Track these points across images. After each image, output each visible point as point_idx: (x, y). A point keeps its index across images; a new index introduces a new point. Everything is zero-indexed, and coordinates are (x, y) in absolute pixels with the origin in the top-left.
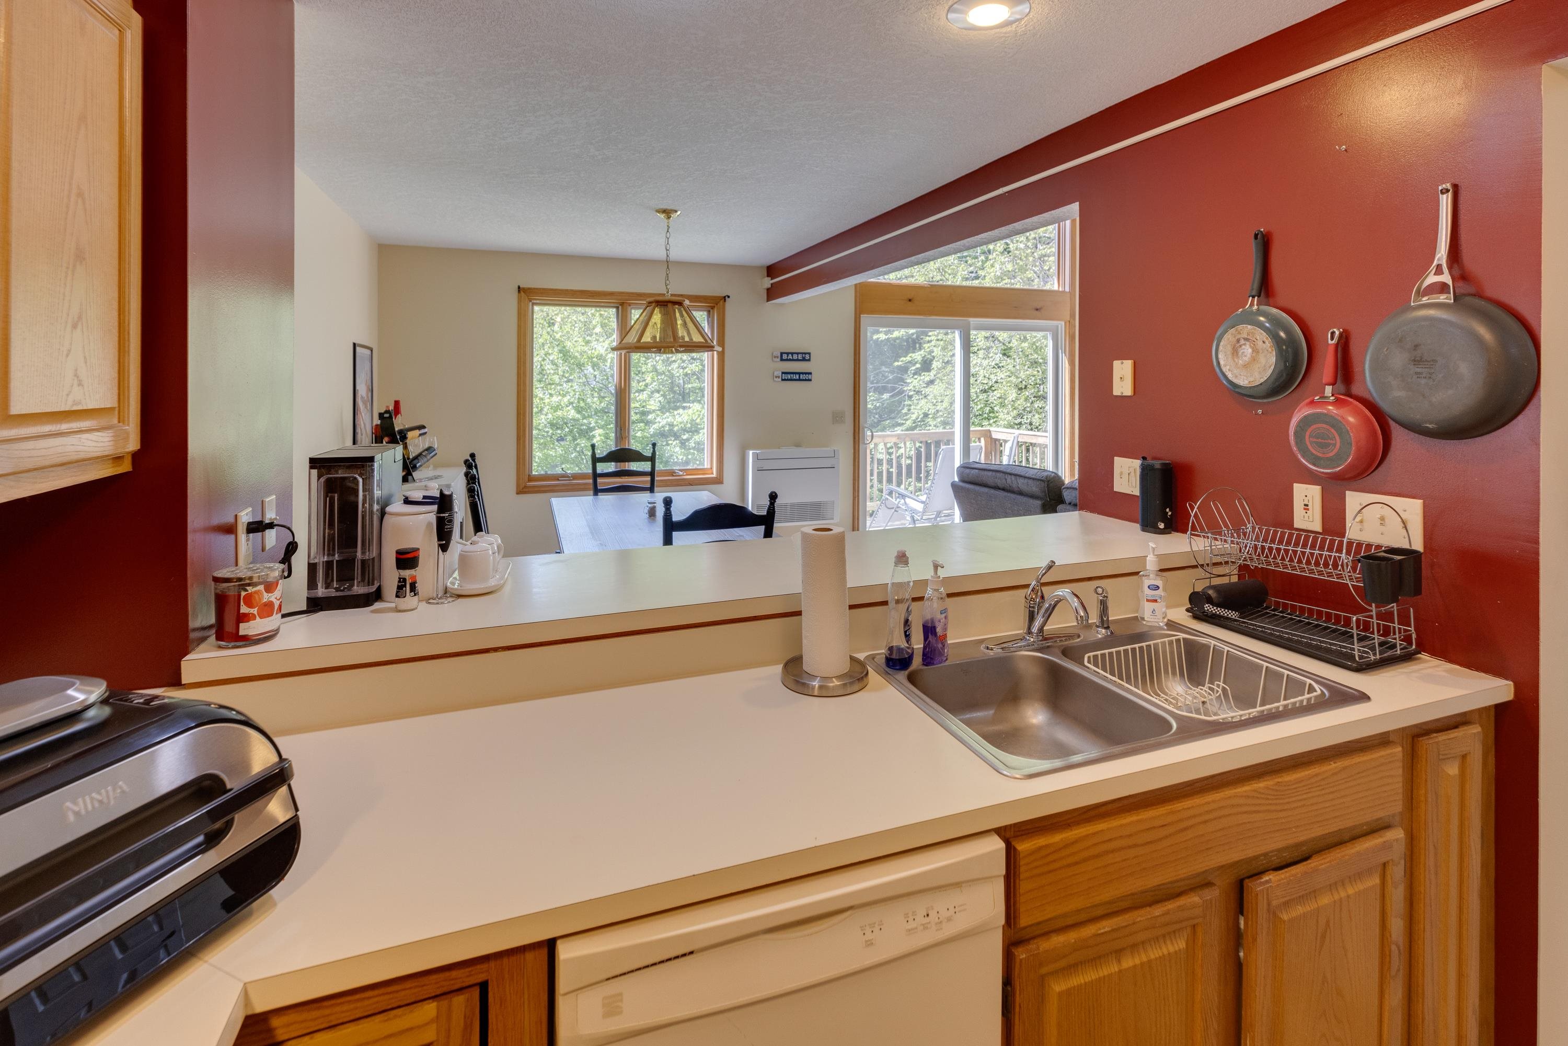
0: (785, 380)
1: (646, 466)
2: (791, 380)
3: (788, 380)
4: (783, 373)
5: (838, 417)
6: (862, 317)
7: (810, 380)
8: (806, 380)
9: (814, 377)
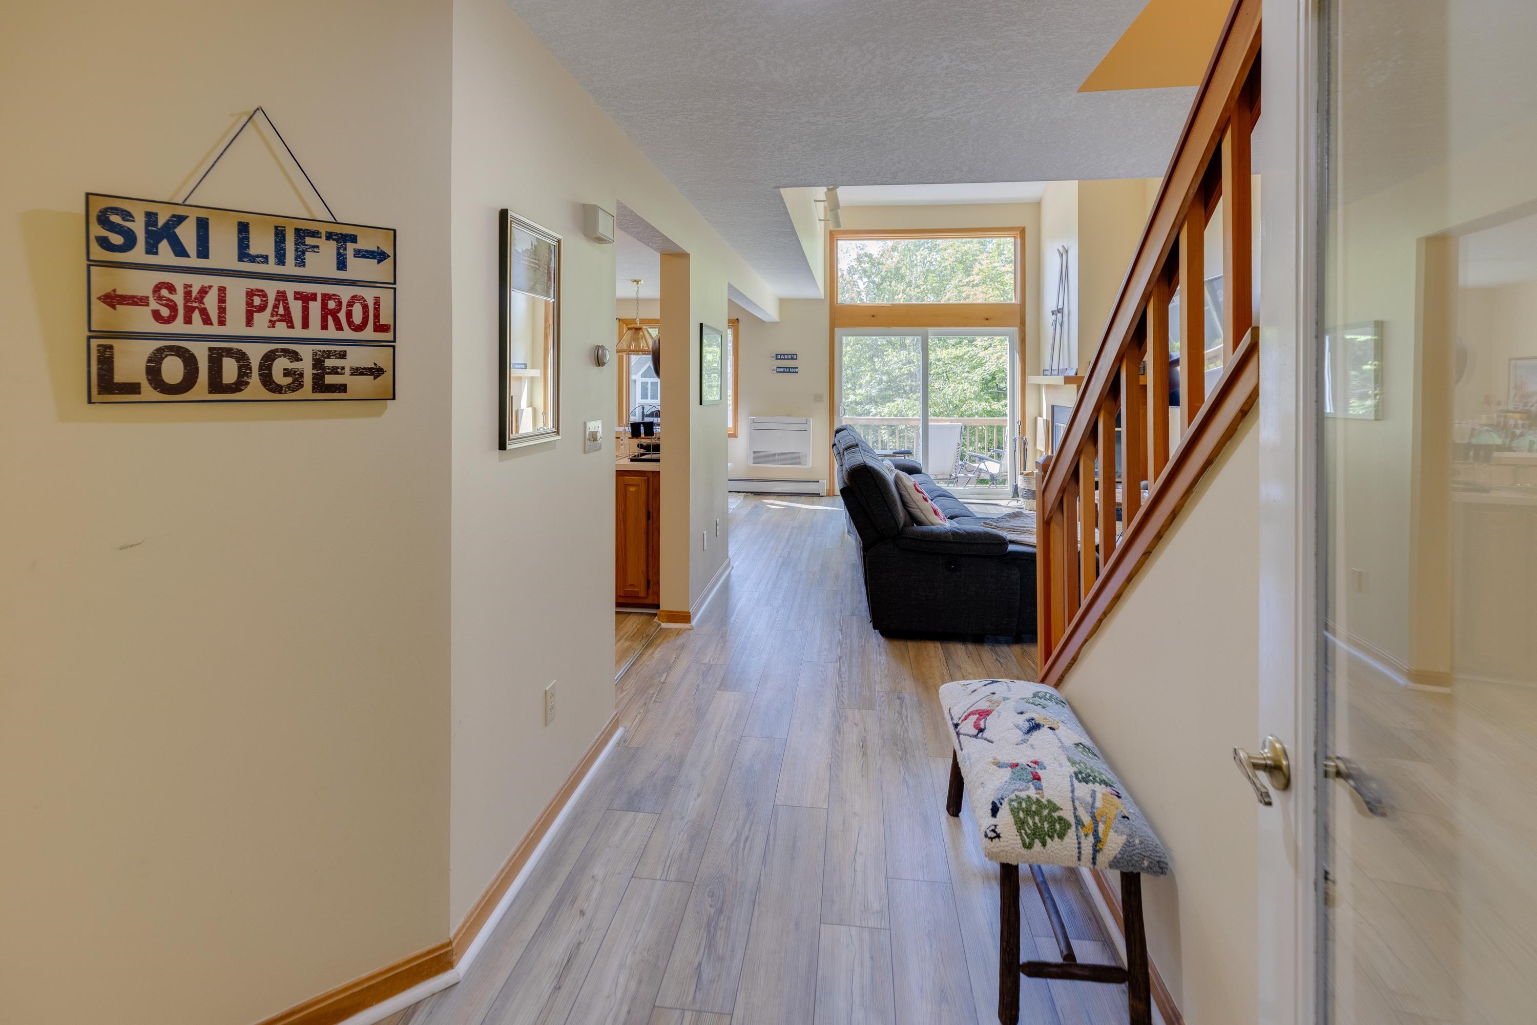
0: (779, 372)
2: (783, 372)
3: (781, 372)
4: (777, 368)
5: (818, 398)
6: (838, 331)
7: (797, 372)
8: (794, 372)
9: (800, 370)
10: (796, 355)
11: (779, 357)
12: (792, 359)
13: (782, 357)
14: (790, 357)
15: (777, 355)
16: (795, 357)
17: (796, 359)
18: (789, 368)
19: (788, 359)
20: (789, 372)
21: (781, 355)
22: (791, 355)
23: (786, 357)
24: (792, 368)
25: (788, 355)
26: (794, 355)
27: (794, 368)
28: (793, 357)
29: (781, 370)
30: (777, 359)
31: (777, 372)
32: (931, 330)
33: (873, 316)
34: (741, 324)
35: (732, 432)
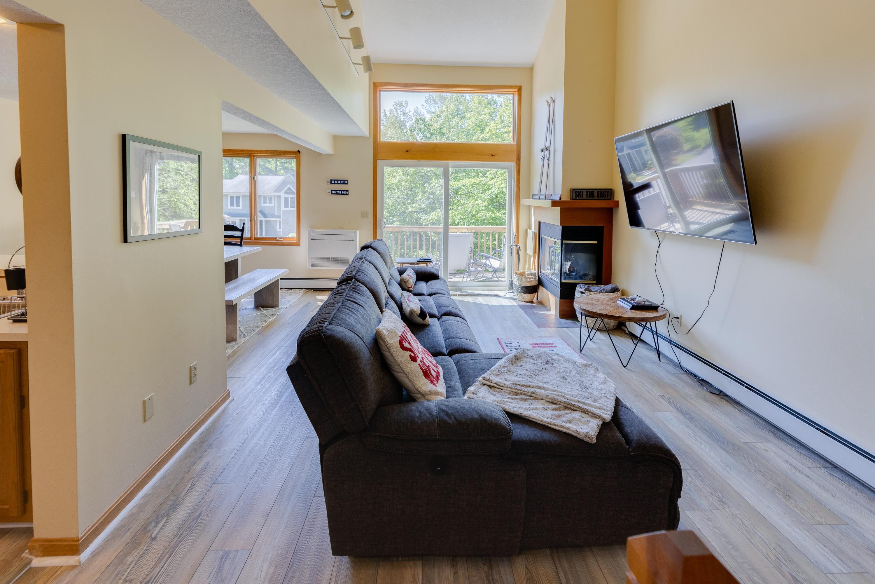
0: (333, 194)
1: (238, 234)
2: (336, 194)
4: (332, 190)
5: (364, 215)
6: (379, 161)
7: (348, 194)
8: (345, 194)
9: (350, 193)
10: (347, 180)
12: (344, 183)
13: (336, 182)
14: (342, 182)
15: (331, 180)
16: (346, 182)
17: (347, 184)
18: (341, 191)
19: (340, 184)
20: (341, 194)
21: (335, 180)
22: (343, 180)
23: (339, 182)
24: (343, 191)
25: (340, 180)
26: (345, 180)
27: (345, 191)
28: (345, 182)
29: (335, 192)
30: (331, 183)
31: (332, 194)
32: (451, 163)
33: (407, 151)
34: (302, 156)
35: (296, 241)
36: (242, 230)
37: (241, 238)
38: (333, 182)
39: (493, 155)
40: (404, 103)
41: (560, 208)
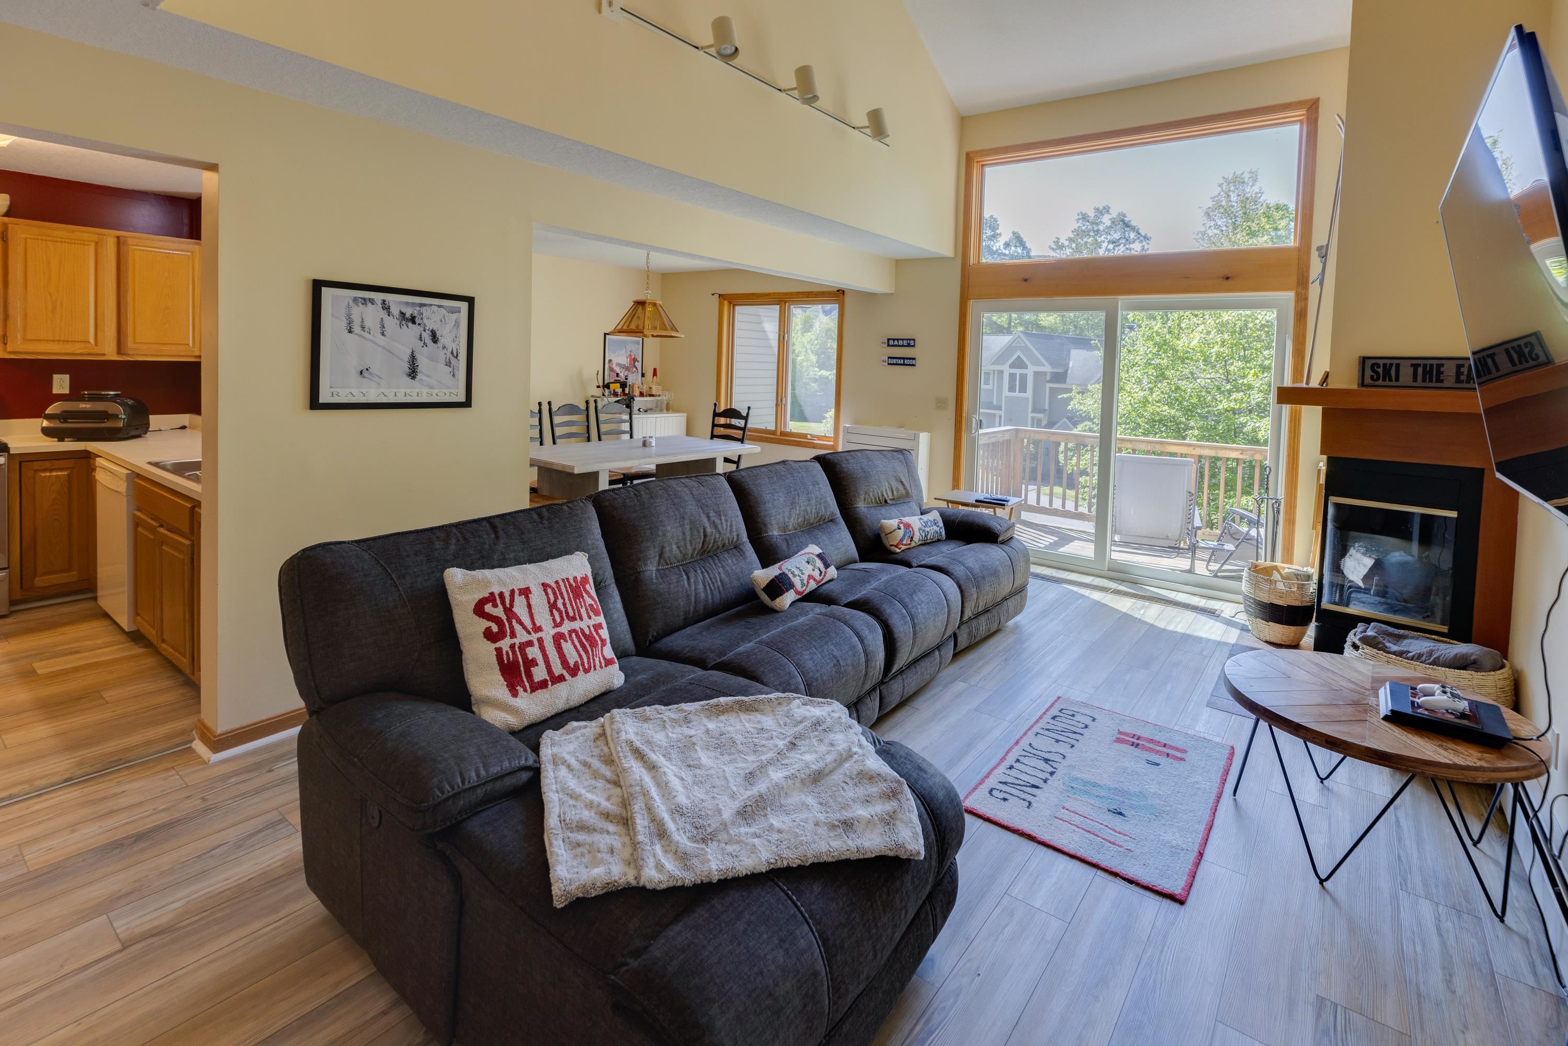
0: (891, 364)
1: (740, 423)
2: (896, 364)
3: (893, 364)
4: (889, 358)
5: (940, 404)
6: (971, 303)
7: (914, 365)
8: (910, 365)
9: (918, 362)
10: (914, 340)
11: (892, 342)
12: (909, 345)
13: (896, 343)
14: (905, 343)
15: (889, 340)
16: (912, 343)
17: (914, 346)
18: (904, 359)
19: (903, 346)
20: (904, 364)
21: (894, 340)
22: (907, 340)
23: (901, 343)
24: (907, 359)
25: (903, 340)
26: (910, 340)
27: (910, 359)
28: (910, 343)
29: (894, 361)
30: (889, 345)
31: (889, 364)
33: (1026, 280)
34: (847, 298)
35: (832, 443)
36: (746, 418)
37: (743, 429)
38: (891, 342)
39: (1228, 278)
40: (1246, 176)
41: (1321, 407)
